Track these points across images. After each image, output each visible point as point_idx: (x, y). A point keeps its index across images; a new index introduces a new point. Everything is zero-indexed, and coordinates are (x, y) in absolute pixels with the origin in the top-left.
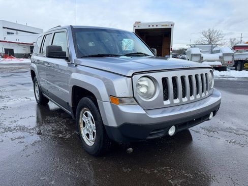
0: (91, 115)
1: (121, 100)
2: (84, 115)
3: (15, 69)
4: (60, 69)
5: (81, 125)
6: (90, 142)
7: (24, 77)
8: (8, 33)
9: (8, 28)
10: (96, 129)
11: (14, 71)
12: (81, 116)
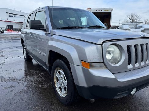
0: (63, 73)
1: (91, 65)
2: (57, 72)
3: (13, 38)
4: (40, 38)
5: (55, 80)
6: (62, 94)
7: (18, 43)
8: (10, 16)
9: (9, 13)
10: (67, 85)
11: (13, 39)
12: (55, 73)
